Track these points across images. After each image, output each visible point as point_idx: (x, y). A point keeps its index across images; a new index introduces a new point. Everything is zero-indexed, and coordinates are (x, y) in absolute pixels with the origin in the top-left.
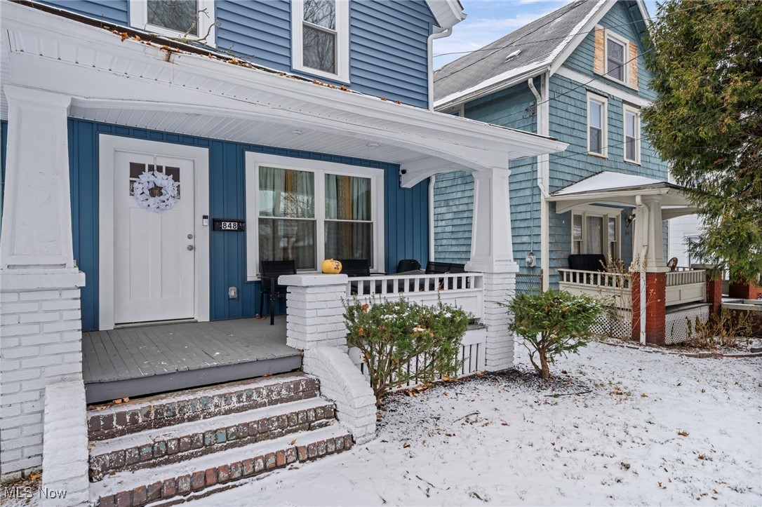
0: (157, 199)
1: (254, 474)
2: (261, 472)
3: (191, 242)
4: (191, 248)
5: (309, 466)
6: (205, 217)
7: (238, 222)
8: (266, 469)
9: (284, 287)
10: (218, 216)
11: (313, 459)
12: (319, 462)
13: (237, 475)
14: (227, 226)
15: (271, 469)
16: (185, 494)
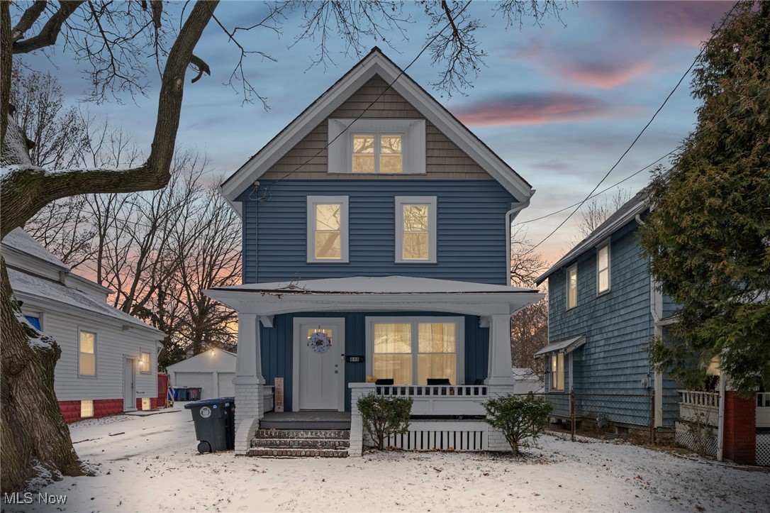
0: (319, 347)
1: (300, 456)
2: (304, 456)
3: (336, 369)
4: (336, 372)
5: (324, 459)
6: (343, 355)
7: (360, 357)
8: (305, 456)
9: (351, 389)
10: (349, 355)
11: (327, 457)
12: (329, 459)
13: (294, 455)
14: (353, 359)
15: (308, 456)
16: (275, 456)
